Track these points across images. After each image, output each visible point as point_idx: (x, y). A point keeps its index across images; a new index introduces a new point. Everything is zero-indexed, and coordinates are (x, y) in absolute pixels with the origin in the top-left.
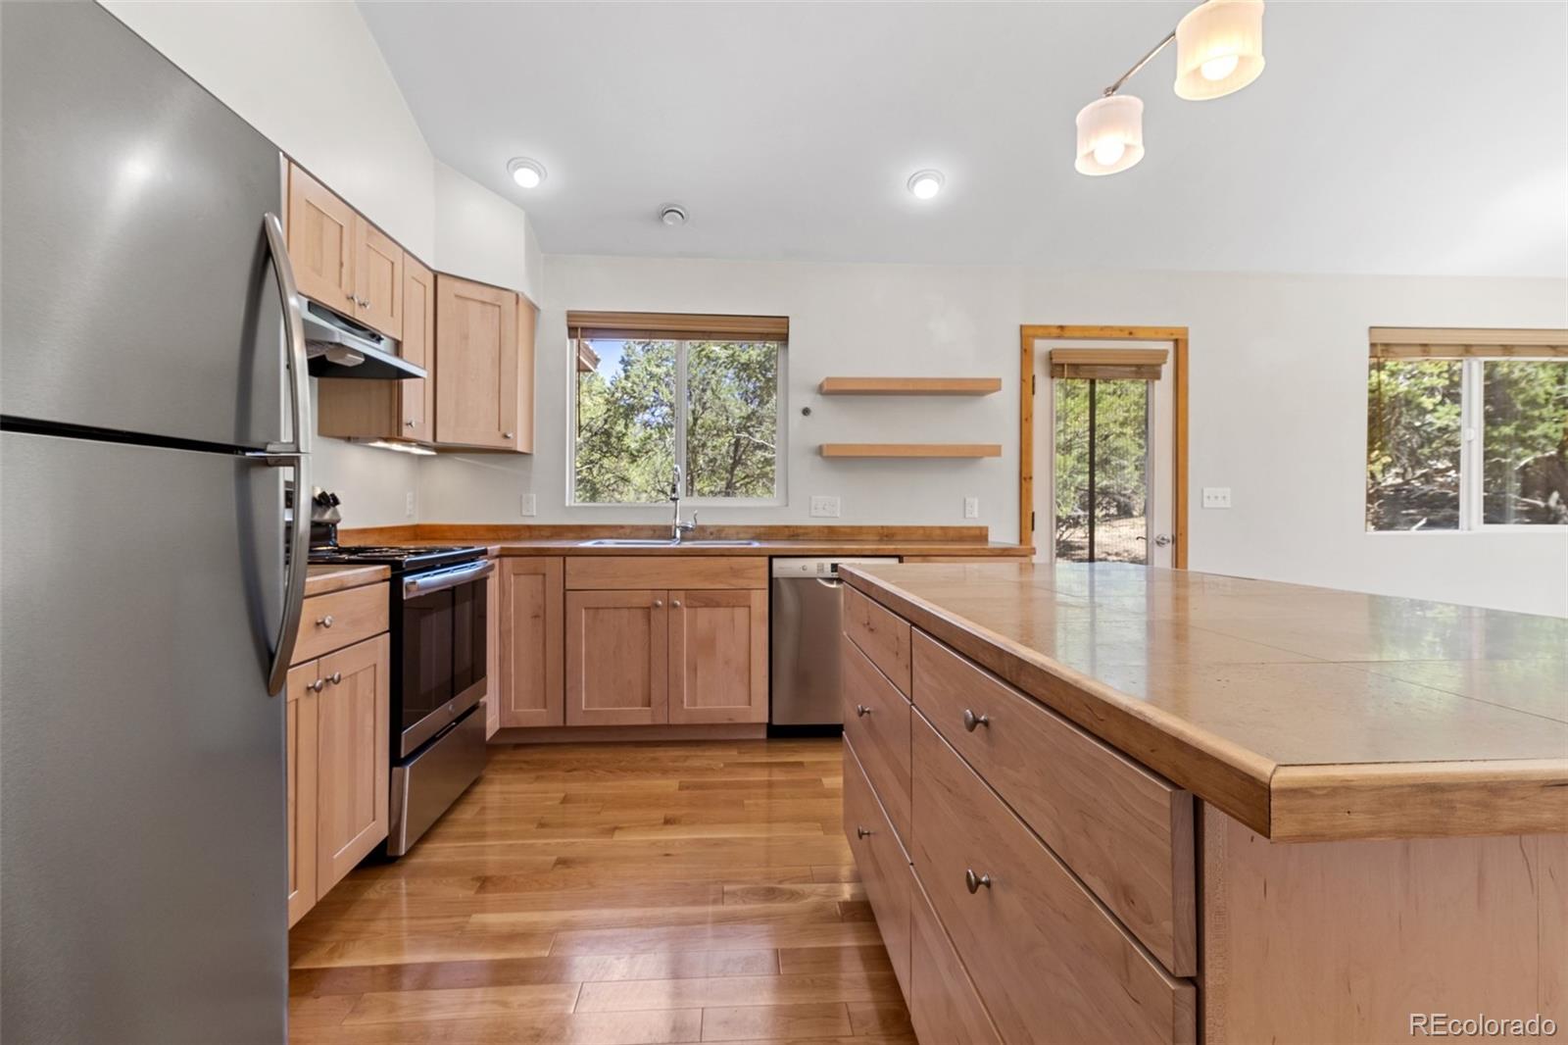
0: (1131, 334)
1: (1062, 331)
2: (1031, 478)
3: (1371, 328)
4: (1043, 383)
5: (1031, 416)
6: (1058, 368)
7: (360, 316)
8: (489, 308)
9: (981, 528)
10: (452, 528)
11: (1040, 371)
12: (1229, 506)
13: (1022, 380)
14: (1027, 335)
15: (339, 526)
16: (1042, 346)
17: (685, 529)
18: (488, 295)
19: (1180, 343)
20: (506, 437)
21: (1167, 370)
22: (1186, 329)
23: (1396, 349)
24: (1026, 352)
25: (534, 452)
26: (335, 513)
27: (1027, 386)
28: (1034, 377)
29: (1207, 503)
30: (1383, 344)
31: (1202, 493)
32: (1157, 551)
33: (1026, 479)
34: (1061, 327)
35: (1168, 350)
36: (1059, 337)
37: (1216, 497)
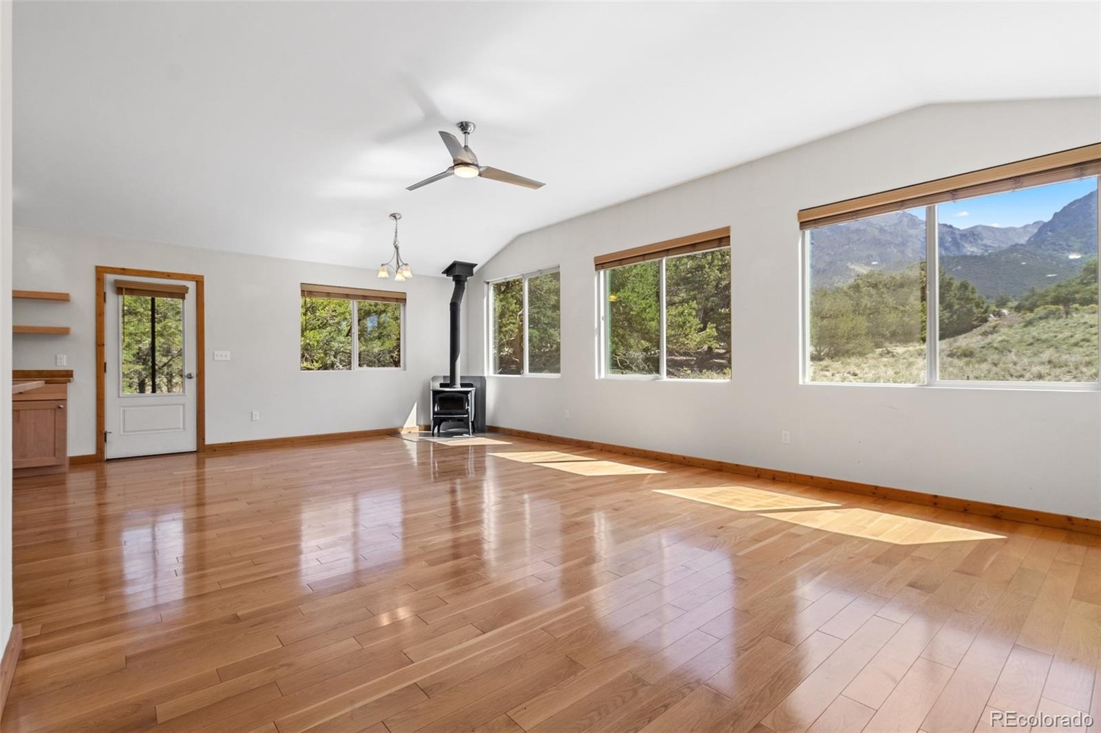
0: (169, 276)
1: (123, 271)
2: (104, 345)
3: (302, 284)
4: (111, 297)
5: (103, 313)
6: (120, 289)
9: (67, 371)
11: (109, 290)
12: (229, 359)
13: (97, 294)
14: (100, 272)
16: (110, 278)
19: (199, 281)
21: (191, 296)
22: (203, 276)
23: (315, 293)
24: (100, 281)
27: (101, 298)
28: (105, 293)
29: (216, 358)
30: (307, 291)
31: (214, 353)
32: (187, 381)
33: (100, 345)
34: (123, 269)
35: (191, 285)
36: (122, 274)
37: (221, 356)
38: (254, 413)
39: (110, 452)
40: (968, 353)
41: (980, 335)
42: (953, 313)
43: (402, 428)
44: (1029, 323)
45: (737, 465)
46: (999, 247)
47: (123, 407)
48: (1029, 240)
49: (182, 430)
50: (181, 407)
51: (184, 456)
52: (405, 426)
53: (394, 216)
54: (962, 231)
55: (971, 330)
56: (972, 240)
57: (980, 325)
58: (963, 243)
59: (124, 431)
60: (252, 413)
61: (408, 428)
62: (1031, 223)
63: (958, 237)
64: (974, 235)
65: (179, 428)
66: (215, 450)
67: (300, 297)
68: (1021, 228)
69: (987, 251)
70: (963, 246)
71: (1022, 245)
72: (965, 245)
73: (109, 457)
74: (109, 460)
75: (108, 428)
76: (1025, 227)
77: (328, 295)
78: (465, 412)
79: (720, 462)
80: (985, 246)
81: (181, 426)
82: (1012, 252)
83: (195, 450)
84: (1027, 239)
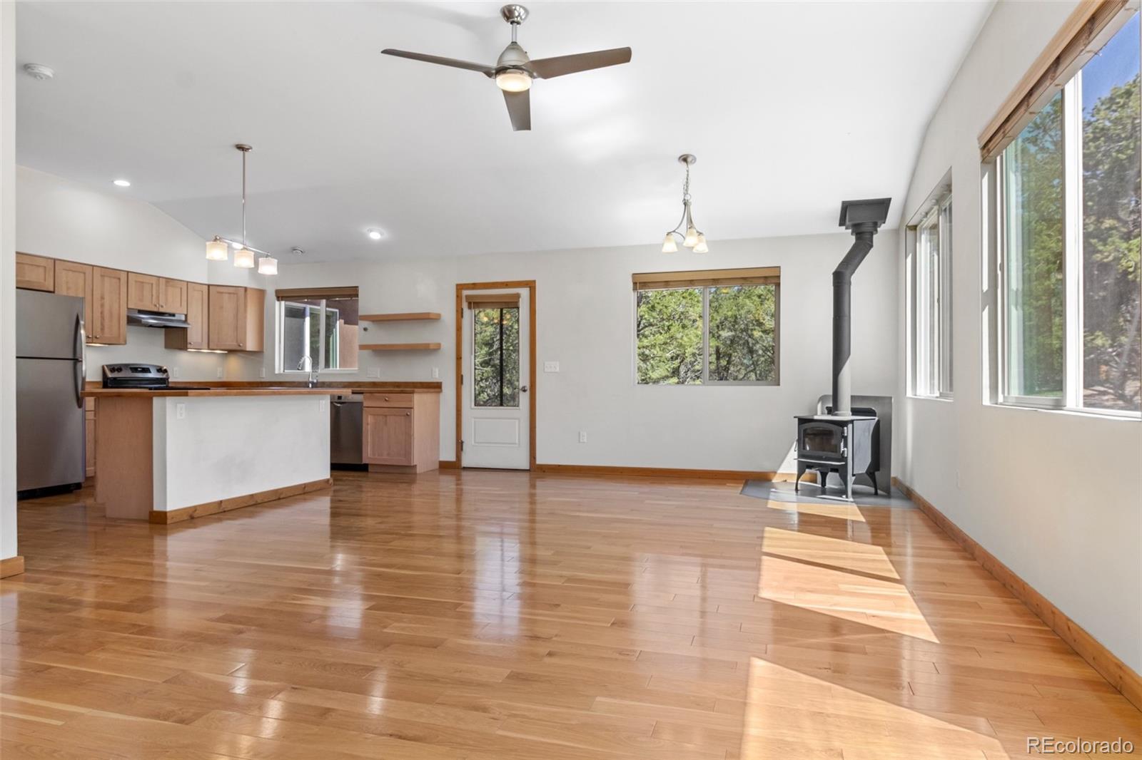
1: (474, 286)
2: (461, 358)
3: (634, 274)
4: (466, 312)
5: (461, 327)
6: (472, 303)
7: (162, 310)
8: (232, 295)
9: (438, 383)
10: (235, 383)
11: (465, 305)
12: (558, 371)
13: (457, 311)
14: (460, 287)
15: (170, 380)
16: (465, 294)
17: (313, 383)
18: (231, 290)
19: (532, 287)
20: (240, 346)
21: (524, 305)
22: (534, 281)
23: (649, 285)
24: (459, 297)
25: (265, 351)
26: (168, 375)
27: (460, 313)
28: (462, 309)
29: (546, 370)
30: (641, 283)
31: (544, 364)
32: (521, 394)
33: (459, 358)
34: (474, 284)
35: (524, 293)
36: (473, 289)
37: (551, 367)
38: (581, 433)
39: (466, 462)
43: (775, 473)
47: (475, 418)
49: (517, 446)
50: (517, 421)
51: (519, 474)
52: (780, 471)
53: (685, 159)
59: (475, 442)
60: (579, 433)
61: (783, 474)
65: (515, 444)
66: (544, 472)
67: (632, 291)
73: (465, 466)
74: (464, 468)
75: (464, 438)
77: (667, 284)
78: (840, 457)
81: (517, 441)
83: (528, 468)
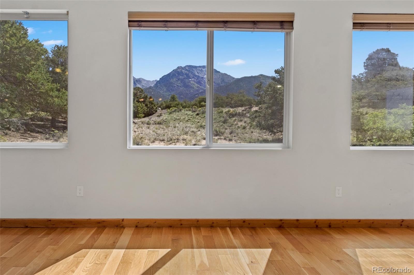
40: (159, 123)
41: (157, 116)
42: (148, 108)
44: (170, 113)
45: (298, 220)
46: (146, 86)
48: (154, 86)
54: (137, 79)
55: (153, 114)
56: (139, 83)
57: (155, 113)
58: (136, 83)
62: (154, 80)
63: (135, 81)
64: (140, 81)
68: (152, 81)
69: (143, 87)
70: (137, 85)
71: (152, 87)
72: (137, 84)
76: (153, 81)
79: (281, 220)
80: (143, 85)
82: (150, 89)
84: (153, 85)
